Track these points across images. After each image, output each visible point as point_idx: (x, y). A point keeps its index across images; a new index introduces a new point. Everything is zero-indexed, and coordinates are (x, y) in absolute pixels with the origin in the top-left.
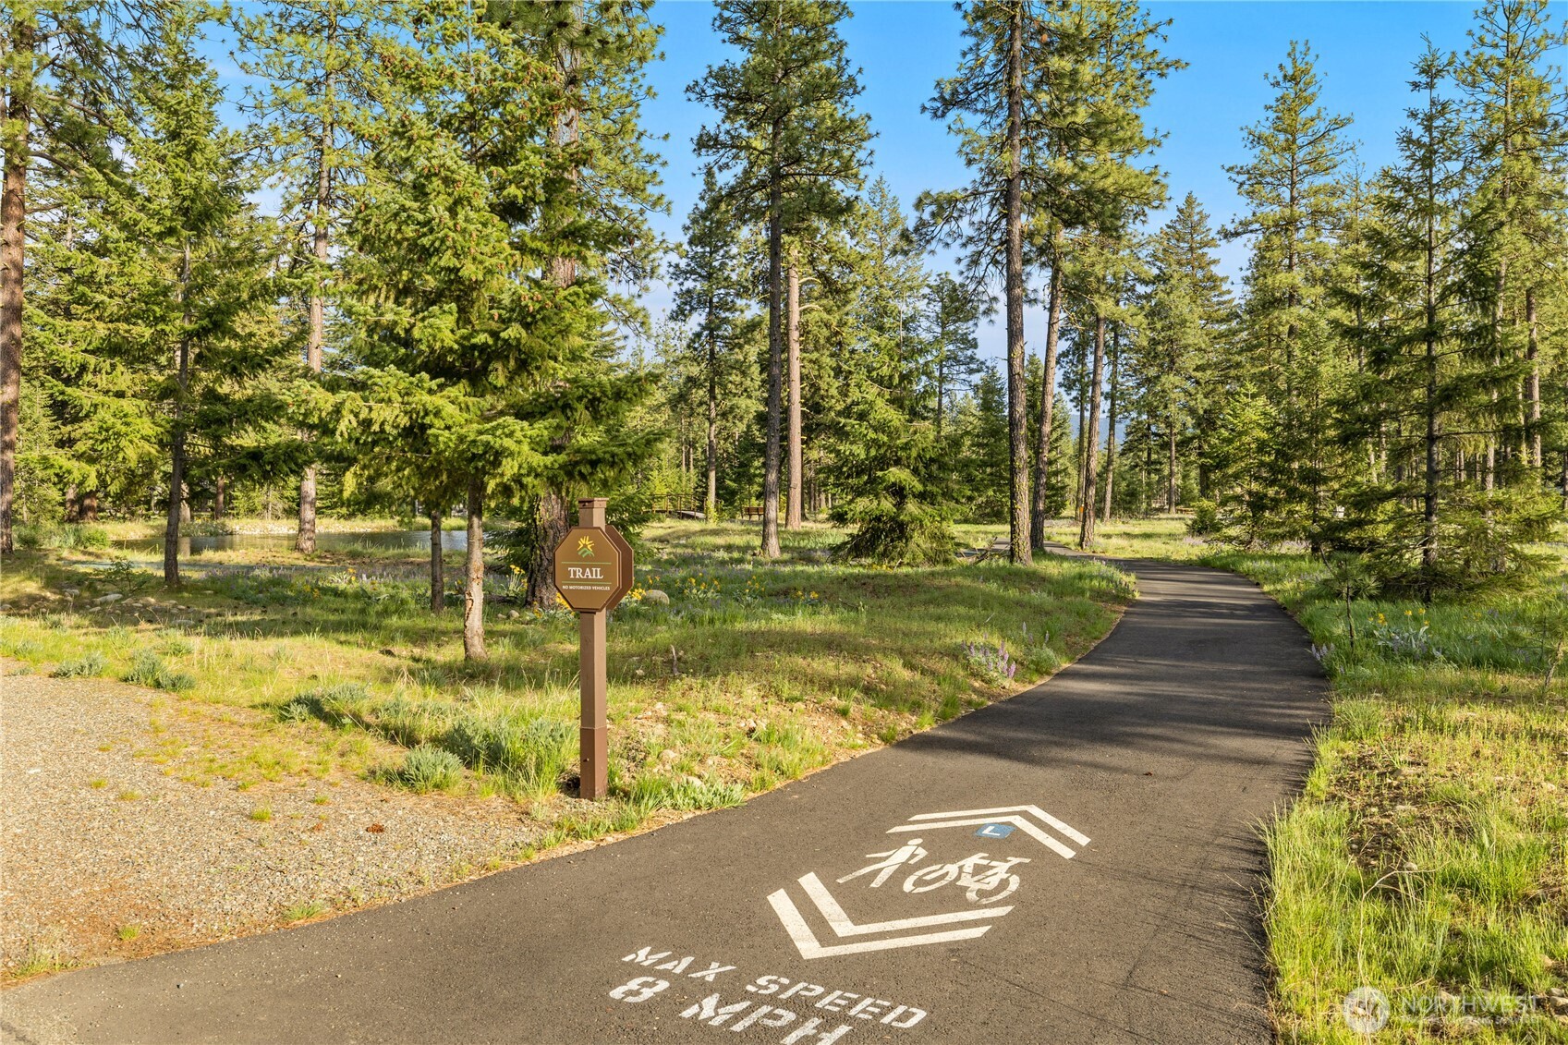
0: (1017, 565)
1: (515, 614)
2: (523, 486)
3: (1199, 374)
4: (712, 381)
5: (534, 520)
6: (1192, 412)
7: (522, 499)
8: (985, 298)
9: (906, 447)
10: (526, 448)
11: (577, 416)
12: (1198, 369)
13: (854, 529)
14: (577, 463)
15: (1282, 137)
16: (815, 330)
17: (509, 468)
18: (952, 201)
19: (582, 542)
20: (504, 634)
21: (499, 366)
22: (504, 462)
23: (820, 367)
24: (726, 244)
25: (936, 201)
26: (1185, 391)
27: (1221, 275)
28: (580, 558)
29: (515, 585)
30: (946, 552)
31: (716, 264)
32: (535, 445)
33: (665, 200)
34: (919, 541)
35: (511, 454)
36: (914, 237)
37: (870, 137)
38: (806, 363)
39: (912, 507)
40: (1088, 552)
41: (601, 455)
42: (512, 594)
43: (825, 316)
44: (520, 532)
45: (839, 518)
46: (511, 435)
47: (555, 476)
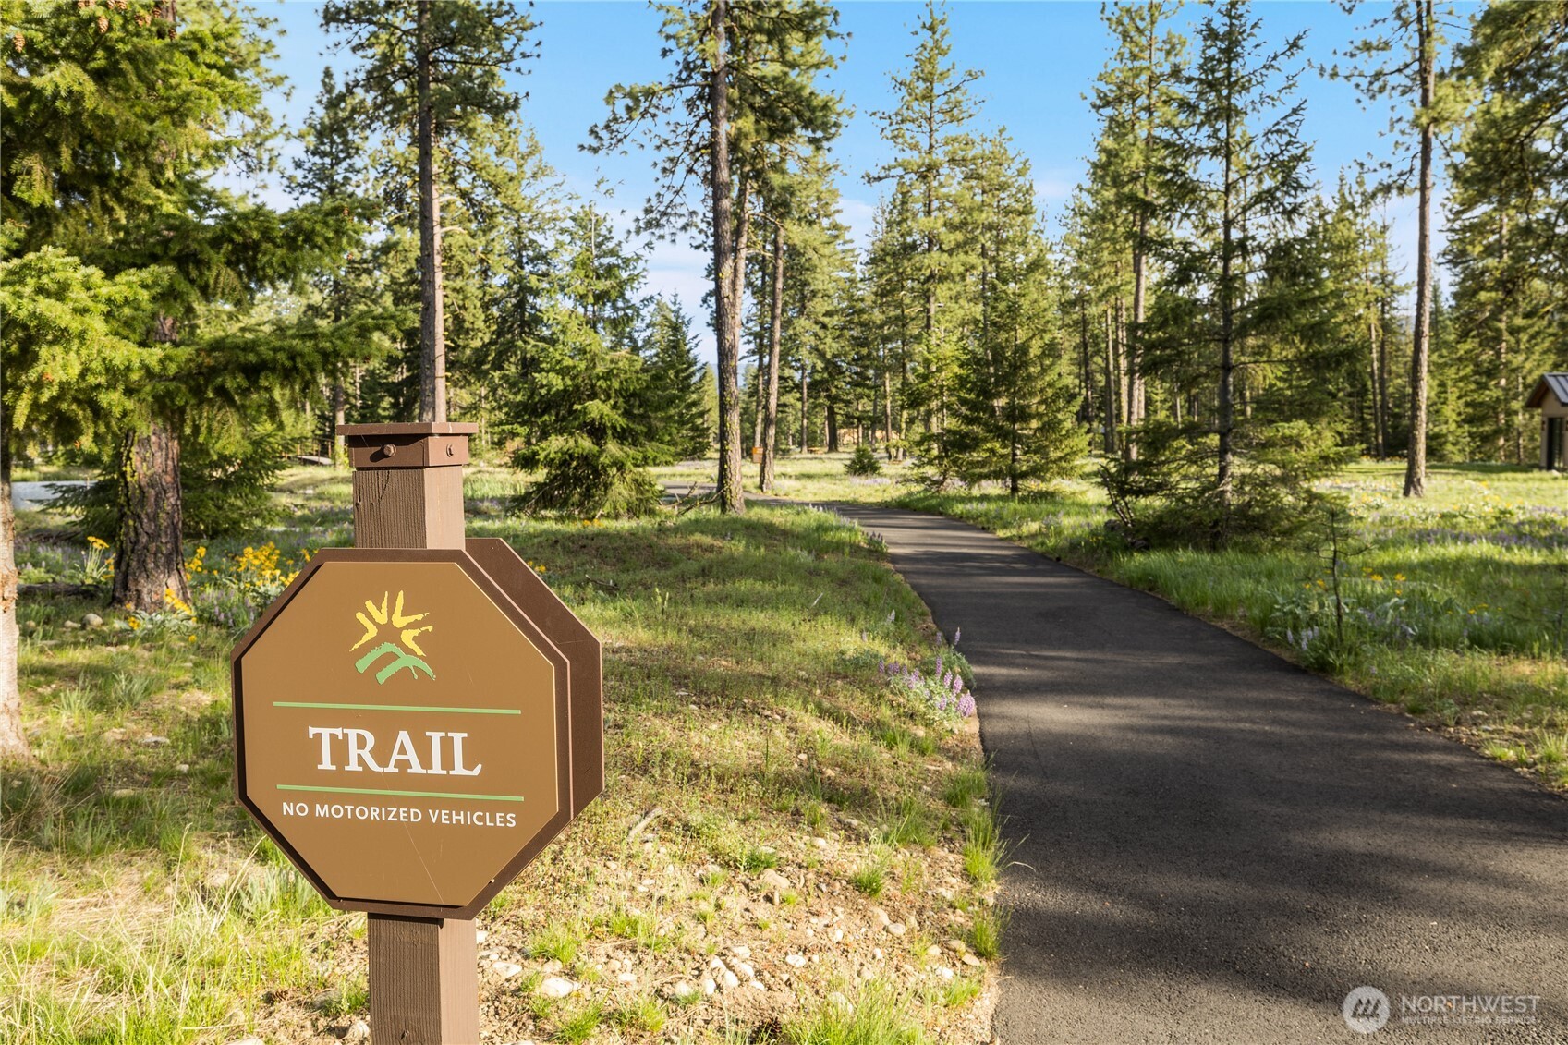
0: (732, 514)
1: (95, 619)
2: (98, 413)
3: (826, 320)
4: (337, 310)
5: (123, 475)
6: (822, 355)
7: (98, 438)
8: (682, 210)
9: (608, 376)
10: (97, 325)
11: (210, 277)
12: (829, 314)
13: (541, 475)
14: (213, 371)
15: (921, 85)
16: (459, 255)
17: (57, 366)
18: (650, 93)
19: (373, 616)
20: (71, 675)
21: (35, 163)
22: (44, 352)
23: (465, 298)
24: (349, 156)
25: (631, 95)
26: (816, 335)
27: (845, 224)
28: (365, 687)
29: (95, 566)
30: (647, 500)
31: (339, 178)
32: (122, 321)
33: (287, 84)
34: (621, 491)
35: (62, 336)
36: (604, 134)
37: (533, 26)
38: (448, 292)
39: (613, 448)
40: (769, 495)
41: (269, 355)
42: (89, 581)
43: (469, 240)
44: (100, 488)
45: (527, 462)
46: (60, 293)
47: (169, 394)
